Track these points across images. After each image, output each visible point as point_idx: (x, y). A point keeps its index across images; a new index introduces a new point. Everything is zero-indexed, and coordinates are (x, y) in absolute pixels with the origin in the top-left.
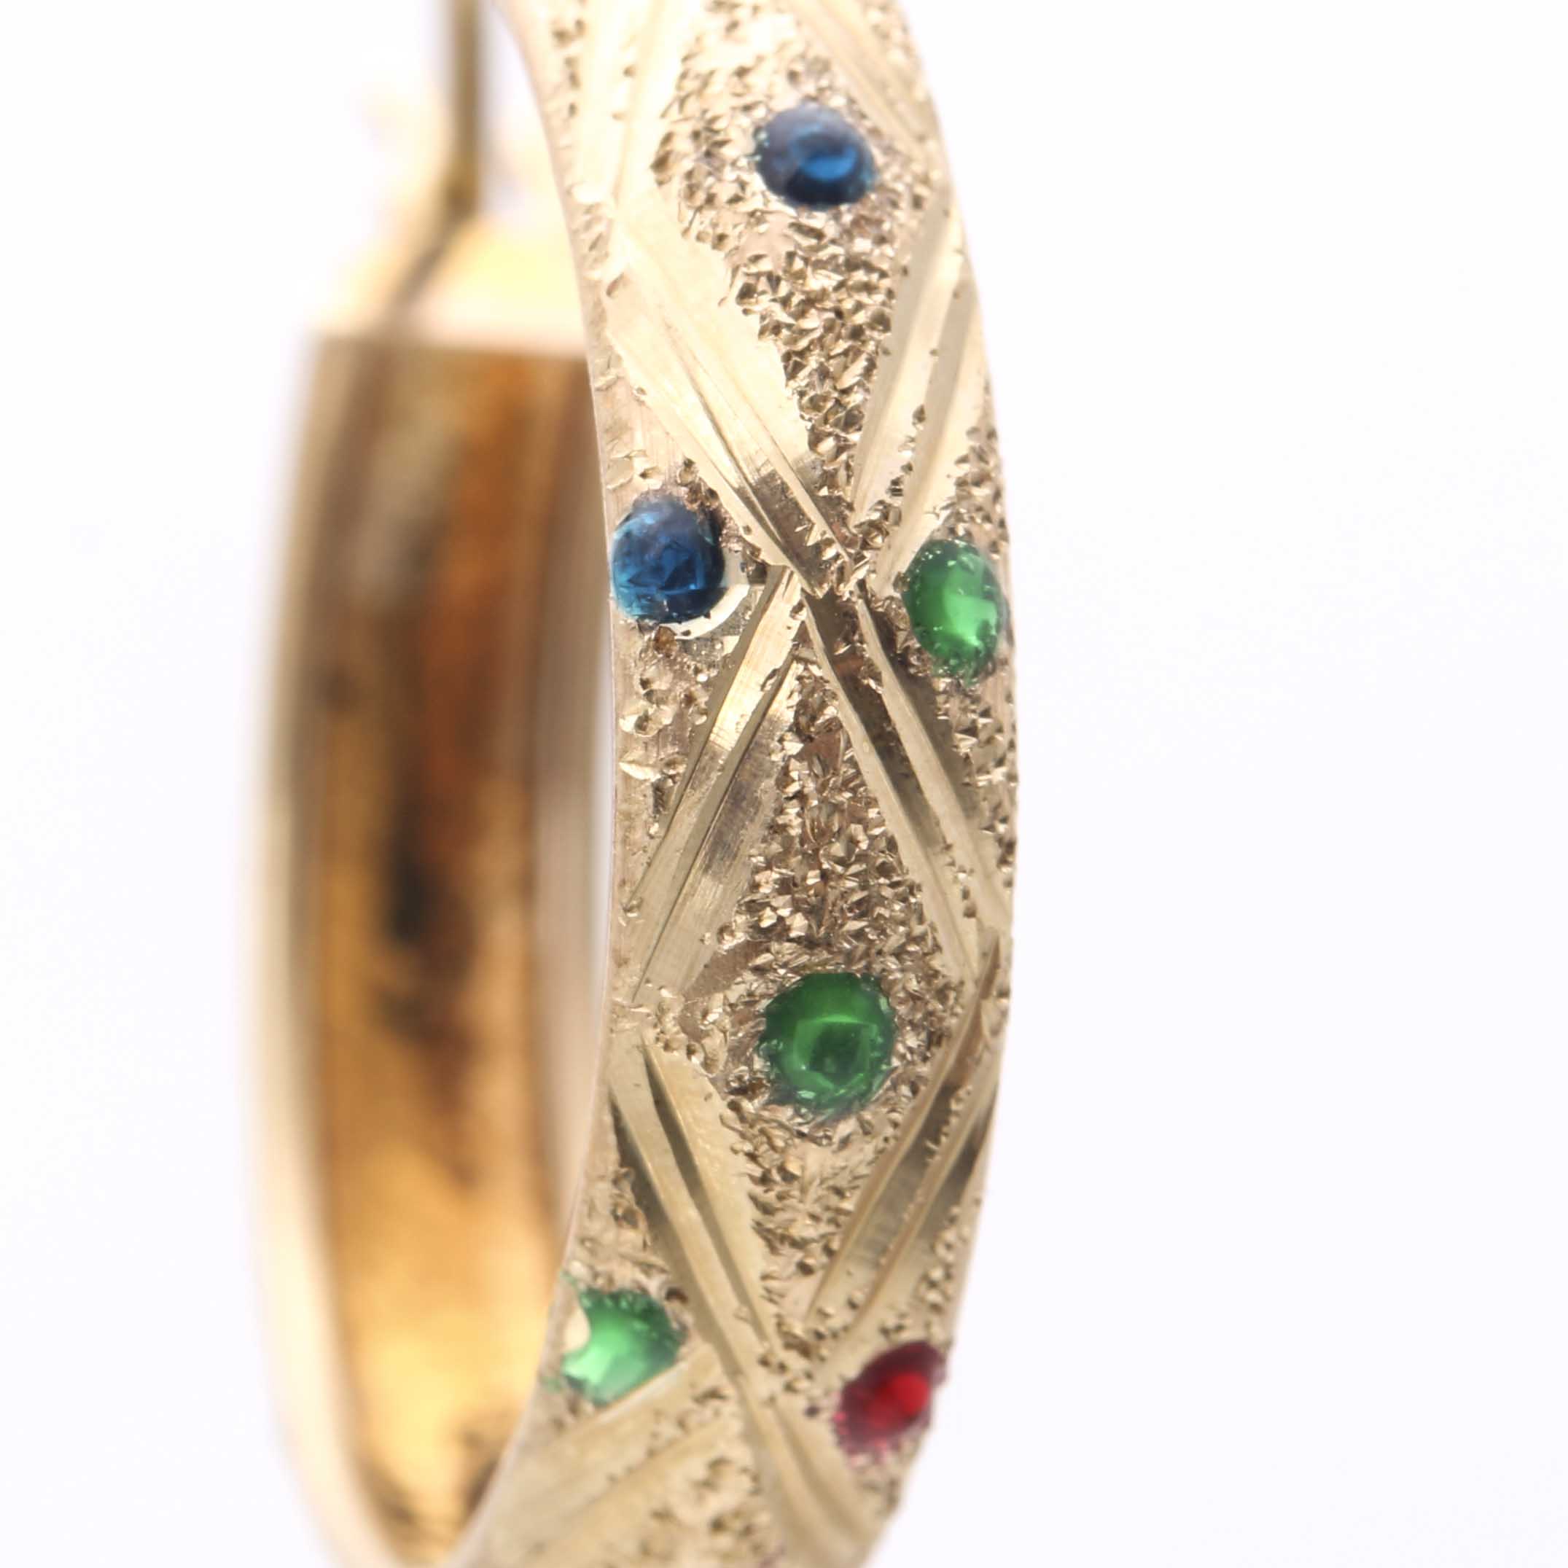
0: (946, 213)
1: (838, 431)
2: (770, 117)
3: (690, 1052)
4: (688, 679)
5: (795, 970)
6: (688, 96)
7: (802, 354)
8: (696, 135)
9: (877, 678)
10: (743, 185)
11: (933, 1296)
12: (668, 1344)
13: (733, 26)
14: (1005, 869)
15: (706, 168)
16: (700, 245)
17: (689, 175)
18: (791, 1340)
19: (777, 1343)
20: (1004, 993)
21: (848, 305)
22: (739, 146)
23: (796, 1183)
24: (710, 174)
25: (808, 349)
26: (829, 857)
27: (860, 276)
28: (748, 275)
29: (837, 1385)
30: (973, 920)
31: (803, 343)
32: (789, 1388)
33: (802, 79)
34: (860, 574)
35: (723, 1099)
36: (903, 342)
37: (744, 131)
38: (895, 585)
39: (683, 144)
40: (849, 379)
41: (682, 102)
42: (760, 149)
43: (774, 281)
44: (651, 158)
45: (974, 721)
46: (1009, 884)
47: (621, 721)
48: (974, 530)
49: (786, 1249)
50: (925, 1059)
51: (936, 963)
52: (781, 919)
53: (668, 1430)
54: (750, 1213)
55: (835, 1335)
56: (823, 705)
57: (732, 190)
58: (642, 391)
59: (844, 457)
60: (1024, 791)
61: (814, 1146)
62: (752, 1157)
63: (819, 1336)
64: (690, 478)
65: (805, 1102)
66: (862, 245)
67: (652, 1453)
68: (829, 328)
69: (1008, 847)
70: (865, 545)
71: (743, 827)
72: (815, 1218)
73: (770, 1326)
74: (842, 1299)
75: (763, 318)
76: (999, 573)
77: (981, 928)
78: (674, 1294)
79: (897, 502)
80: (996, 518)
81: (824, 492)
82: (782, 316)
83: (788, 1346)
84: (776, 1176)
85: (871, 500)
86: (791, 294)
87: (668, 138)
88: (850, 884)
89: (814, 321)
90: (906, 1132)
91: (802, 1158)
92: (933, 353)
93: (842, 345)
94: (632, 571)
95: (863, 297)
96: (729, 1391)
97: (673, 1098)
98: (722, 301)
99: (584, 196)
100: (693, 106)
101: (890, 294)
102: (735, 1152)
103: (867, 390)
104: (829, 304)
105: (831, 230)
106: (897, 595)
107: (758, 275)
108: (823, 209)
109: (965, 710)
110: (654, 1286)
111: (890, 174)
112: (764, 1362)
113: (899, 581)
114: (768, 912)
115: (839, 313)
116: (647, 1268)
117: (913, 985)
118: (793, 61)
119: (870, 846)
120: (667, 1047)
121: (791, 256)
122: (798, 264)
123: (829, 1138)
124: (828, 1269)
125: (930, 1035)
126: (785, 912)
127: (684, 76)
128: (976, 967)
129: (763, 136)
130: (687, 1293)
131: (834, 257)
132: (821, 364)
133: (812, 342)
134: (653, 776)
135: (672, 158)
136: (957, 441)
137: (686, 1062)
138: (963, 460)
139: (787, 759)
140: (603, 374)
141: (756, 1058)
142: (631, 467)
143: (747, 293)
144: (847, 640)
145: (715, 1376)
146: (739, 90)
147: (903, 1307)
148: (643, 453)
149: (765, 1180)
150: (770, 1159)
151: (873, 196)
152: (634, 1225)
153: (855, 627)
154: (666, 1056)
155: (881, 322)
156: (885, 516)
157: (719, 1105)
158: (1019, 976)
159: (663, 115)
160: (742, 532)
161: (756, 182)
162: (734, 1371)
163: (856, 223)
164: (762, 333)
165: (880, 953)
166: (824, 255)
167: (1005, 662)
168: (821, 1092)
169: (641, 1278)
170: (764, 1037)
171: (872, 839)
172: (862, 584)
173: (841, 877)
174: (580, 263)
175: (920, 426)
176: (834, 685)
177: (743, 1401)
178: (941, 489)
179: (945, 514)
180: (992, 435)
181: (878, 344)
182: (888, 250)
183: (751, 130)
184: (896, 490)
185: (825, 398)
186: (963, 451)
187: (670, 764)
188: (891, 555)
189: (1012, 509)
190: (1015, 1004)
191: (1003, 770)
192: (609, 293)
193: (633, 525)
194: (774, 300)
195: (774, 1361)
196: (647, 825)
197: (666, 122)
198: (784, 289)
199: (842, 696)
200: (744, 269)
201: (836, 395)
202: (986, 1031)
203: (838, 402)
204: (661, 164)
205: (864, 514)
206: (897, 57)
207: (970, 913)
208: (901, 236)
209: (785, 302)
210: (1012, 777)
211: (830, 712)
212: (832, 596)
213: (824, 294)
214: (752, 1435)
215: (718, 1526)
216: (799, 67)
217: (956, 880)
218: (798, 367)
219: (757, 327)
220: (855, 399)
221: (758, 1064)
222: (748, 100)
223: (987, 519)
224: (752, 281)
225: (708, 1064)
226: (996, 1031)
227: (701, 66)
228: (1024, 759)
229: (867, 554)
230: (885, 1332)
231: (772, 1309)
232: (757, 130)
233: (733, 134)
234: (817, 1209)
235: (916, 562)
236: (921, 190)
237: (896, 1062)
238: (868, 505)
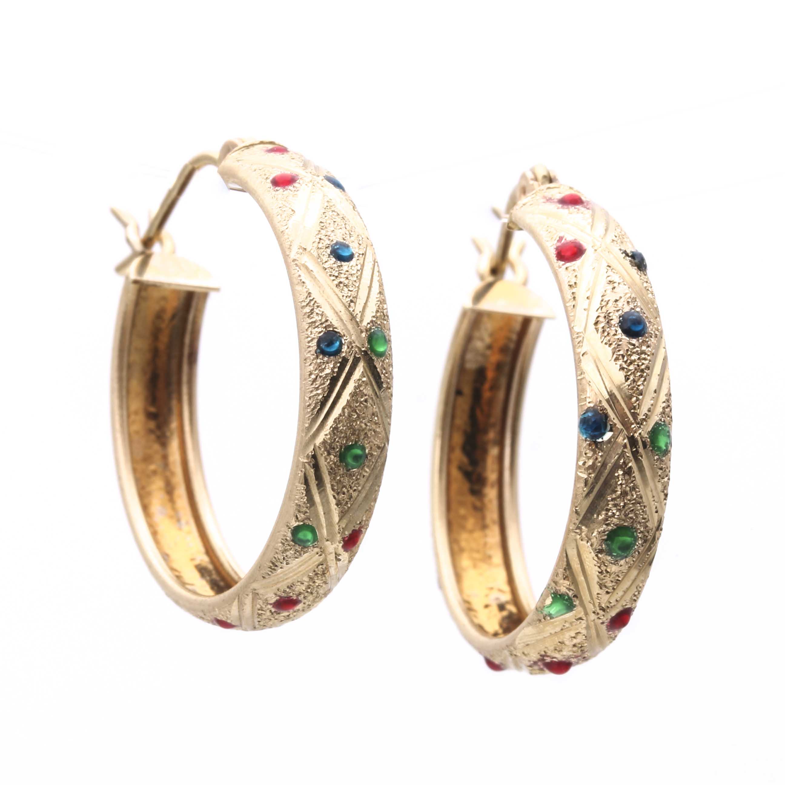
0: (662, 338)
1: (637, 396)
2: (623, 313)
3: (587, 542)
4: (596, 454)
5: (615, 525)
6: (603, 306)
7: (629, 376)
8: (605, 317)
9: (642, 457)
10: (616, 331)
11: (635, 598)
12: (572, 607)
13: (614, 288)
14: (665, 501)
15: (607, 326)
16: (605, 345)
17: (603, 327)
18: (601, 608)
19: (598, 608)
20: (661, 530)
21: (640, 364)
22: (615, 321)
23: (609, 574)
24: (608, 328)
25: (630, 374)
26: (627, 499)
27: (643, 356)
28: (617, 355)
29: (610, 617)
30: (657, 514)
31: (629, 373)
32: (599, 618)
33: (630, 303)
34: (640, 431)
35: (594, 553)
36: (652, 372)
37: (617, 317)
38: (647, 434)
39: (601, 319)
40: (639, 383)
41: (602, 308)
42: (620, 322)
43: (623, 356)
44: (594, 322)
45: (662, 467)
46: (665, 504)
47: (579, 462)
48: (666, 419)
49: (604, 588)
50: (642, 546)
51: (648, 524)
52: (613, 513)
53: (567, 625)
54: (597, 579)
55: (612, 607)
56: (629, 463)
57: (614, 332)
58: (590, 382)
59: (638, 402)
60: (671, 482)
61: (614, 566)
62: (599, 567)
63: (608, 607)
64: (601, 405)
65: (614, 556)
66: (644, 348)
67: (562, 630)
68: (636, 369)
69: (666, 495)
70: (642, 424)
71: (607, 490)
72: (612, 582)
73: (597, 605)
74: (615, 599)
75: (620, 366)
76: (670, 431)
77: (658, 515)
78: (575, 596)
79: (649, 413)
80: (670, 416)
81: (632, 411)
82: (625, 366)
83: (600, 609)
84: (604, 572)
85: (643, 413)
86: (627, 360)
87: (598, 317)
88: (631, 506)
89: (632, 367)
90: (635, 563)
91: (611, 568)
92: (659, 375)
93: (639, 374)
94: (585, 427)
95: (643, 361)
96: (585, 618)
97: (581, 552)
98: (610, 360)
99: (576, 329)
100: (604, 310)
101: (650, 361)
102: (595, 566)
103: (644, 386)
104: (636, 363)
105: (637, 344)
106: (648, 437)
107: (619, 355)
108: (635, 338)
109: (660, 464)
110: (570, 593)
111: (650, 329)
112: (594, 612)
113: (649, 433)
114: (611, 511)
115: (638, 365)
116: (569, 589)
117: (642, 529)
118: (628, 298)
119: (637, 497)
120: (582, 540)
121: (627, 350)
122: (629, 353)
123: (618, 564)
124: (612, 593)
125: (644, 540)
126: (614, 511)
127: (602, 300)
128: (656, 524)
129: (621, 318)
130: (578, 596)
131: (637, 351)
132: (634, 379)
133: (631, 373)
134: (585, 476)
135: (599, 322)
136: (663, 397)
137: (586, 544)
138: (664, 402)
139: (619, 475)
140: (580, 376)
141: (603, 545)
142: (586, 401)
143: (617, 359)
144: (636, 447)
145: (582, 615)
146: (615, 306)
147: (628, 601)
148: (589, 398)
149: (601, 573)
150: (603, 568)
151: (647, 335)
152: (568, 580)
153: (638, 444)
154: (582, 542)
155: (648, 368)
156: (646, 417)
157: (593, 555)
158: (664, 526)
159: (597, 310)
160: (612, 419)
161: (620, 331)
162: (586, 614)
163: (642, 342)
164: (620, 369)
165: (636, 522)
166: (635, 350)
167: (670, 451)
168: (618, 554)
169: (568, 592)
170: (606, 540)
171: (637, 495)
172: (640, 434)
173: (629, 504)
174: (574, 347)
175: (655, 394)
176: (632, 458)
177: (587, 620)
178: (659, 410)
179: (659, 416)
180: (670, 395)
181: (647, 373)
182: (649, 349)
183: (618, 317)
184: (649, 411)
185: (634, 387)
186: (664, 400)
187: (590, 474)
188: (647, 427)
189: (673, 414)
190: (663, 533)
191: (667, 478)
192: (583, 355)
193: (586, 416)
194: (623, 362)
195: (596, 612)
196: (583, 488)
197: (597, 313)
198: (625, 359)
199: (633, 460)
200: (616, 353)
201: (637, 386)
202: (656, 539)
203: (637, 388)
204: (596, 323)
205: (641, 417)
206: (650, 295)
207: (657, 512)
208: (652, 345)
209: (626, 362)
210: (669, 479)
211: (630, 465)
212: (633, 436)
213: (635, 361)
214: (588, 628)
215: (574, 646)
216: (630, 300)
217: (654, 504)
218: (628, 379)
219: (619, 368)
220: (641, 388)
221: (604, 546)
222: (618, 309)
223: (668, 417)
224: (618, 356)
225: (592, 545)
226: (658, 539)
227: (606, 299)
228: (671, 475)
229: (642, 426)
230: (623, 606)
231: (599, 601)
232: (620, 317)
233: (614, 317)
234: (613, 580)
235: (653, 428)
236: (657, 333)
237: (636, 547)
238: (643, 414)
